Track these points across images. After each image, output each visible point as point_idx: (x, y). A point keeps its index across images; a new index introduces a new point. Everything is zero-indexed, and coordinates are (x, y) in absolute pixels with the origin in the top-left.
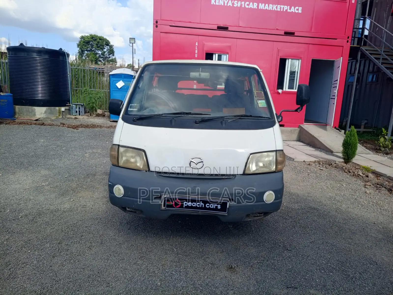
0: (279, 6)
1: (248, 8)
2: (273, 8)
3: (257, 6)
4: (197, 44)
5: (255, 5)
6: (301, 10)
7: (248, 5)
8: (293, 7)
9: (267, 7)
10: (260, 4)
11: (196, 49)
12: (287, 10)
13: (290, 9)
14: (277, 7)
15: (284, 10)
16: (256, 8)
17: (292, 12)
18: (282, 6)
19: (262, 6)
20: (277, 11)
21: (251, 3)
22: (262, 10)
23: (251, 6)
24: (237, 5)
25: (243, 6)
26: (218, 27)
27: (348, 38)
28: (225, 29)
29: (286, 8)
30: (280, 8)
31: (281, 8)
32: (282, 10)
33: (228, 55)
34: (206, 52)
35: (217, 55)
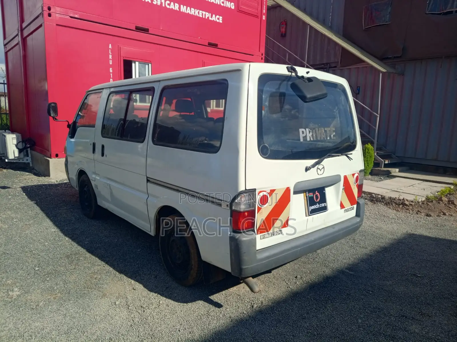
0: (201, 12)
1: (169, 8)
2: (195, 13)
3: (179, 8)
4: (110, 47)
5: (177, 6)
6: (221, 20)
7: (169, 5)
8: (214, 16)
9: (188, 11)
10: (182, 6)
11: (110, 53)
12: (208, 18)
13: (212, 17)
14: (199, 13)
15: (206, 18)
16: (178, 10)
17: (214, 20)
18: (204, 13)
19: (183, 9)
20: (199, 17)
21: (172, 3)
22: (184, 13)
23: (172, 6)
24: (157, 3)
25: (164, 5)
26: (136, 26)
27: (262, 54)
28: (145, 30)
29: (208, 15)
30: (201, 14)
31: (203, 14)
32: (204, 17)
33: (150, 65)
34: (124, 59)
35: (137, 63)
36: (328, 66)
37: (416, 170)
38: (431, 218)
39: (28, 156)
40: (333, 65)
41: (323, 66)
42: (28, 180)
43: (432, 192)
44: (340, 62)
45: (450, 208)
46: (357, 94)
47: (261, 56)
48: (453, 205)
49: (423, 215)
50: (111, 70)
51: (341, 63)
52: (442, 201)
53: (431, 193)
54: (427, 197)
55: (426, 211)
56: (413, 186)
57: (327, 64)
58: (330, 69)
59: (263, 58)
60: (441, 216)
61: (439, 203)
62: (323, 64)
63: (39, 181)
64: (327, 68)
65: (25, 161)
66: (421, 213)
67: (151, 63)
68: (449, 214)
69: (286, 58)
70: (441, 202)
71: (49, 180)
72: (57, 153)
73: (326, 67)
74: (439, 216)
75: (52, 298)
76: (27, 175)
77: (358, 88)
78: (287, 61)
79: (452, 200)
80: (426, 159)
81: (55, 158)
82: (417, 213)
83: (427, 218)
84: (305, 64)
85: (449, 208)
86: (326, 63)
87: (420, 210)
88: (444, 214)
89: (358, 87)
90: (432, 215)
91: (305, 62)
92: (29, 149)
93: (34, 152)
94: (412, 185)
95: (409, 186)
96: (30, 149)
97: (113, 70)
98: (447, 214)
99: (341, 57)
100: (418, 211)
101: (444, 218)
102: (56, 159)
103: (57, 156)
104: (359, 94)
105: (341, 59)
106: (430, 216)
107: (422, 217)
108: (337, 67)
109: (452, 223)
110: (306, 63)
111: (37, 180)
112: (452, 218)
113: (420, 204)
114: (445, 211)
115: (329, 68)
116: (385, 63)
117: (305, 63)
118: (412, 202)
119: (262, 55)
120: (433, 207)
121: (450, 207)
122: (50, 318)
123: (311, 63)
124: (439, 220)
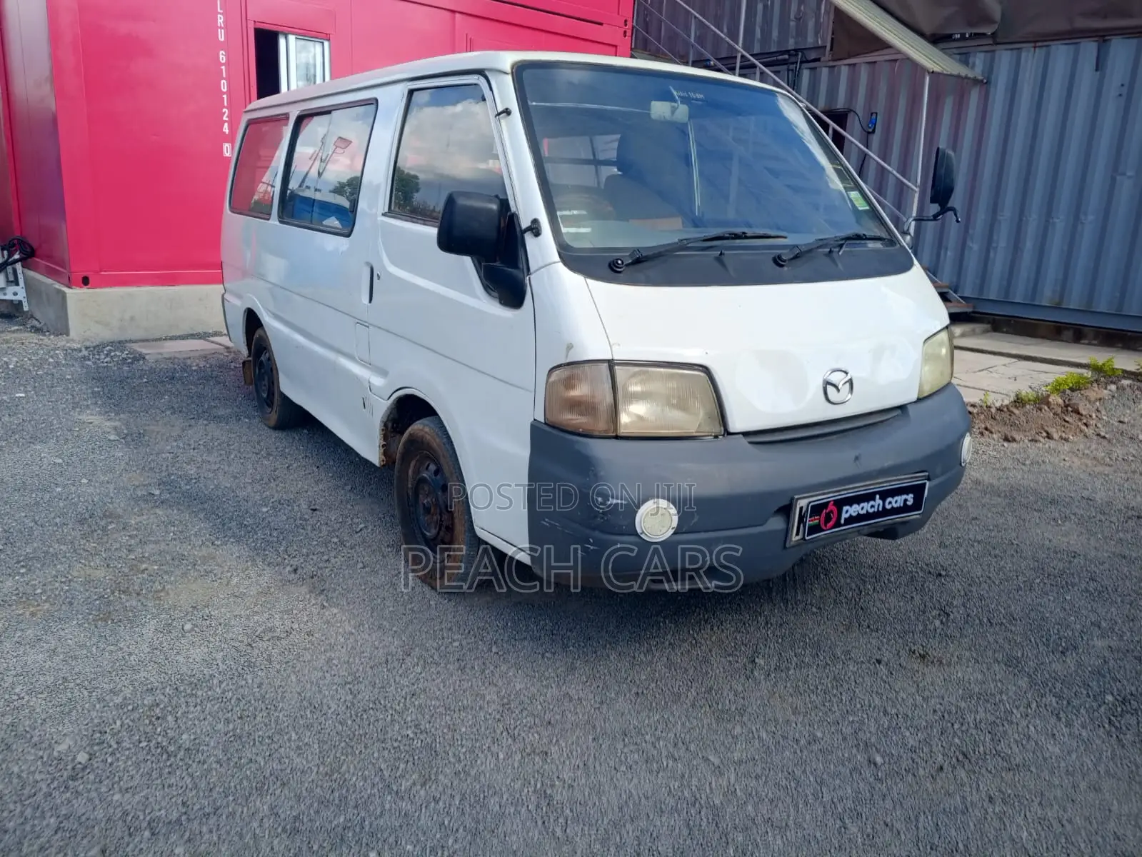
11: (219, 10)
27: (626, 22)
33: (326, 44)
34: (257, 27)
35: (292, 38)
36: (800, 56)
37: (1007, 333)
38: (1014, 445)
39: (17, 284)
40: (813, 55)
41: (786, 56)
42: (13, 343)
43: (1033, 386)
44: (828, 48)
45: (1067, 422)
46: (869, 133)
47: (623, 24)
48: (1074, 415)
49: (996, 439)
50: (222, 57)
51: (831, 50)
52: (1048, 404)
53: (1030, 387)
54: (1017, 395)
55: (1006, 430)
56: (990, 370)
57: (796, 50)
58: (805, 65)
59: (629, 33)
60: (1040, 441)
61: (1041, 410)
62: (787, 52)
63: (40, 345)
64: (797, 63)
65: (9, 297)
66: (991, 432)
67: (329, 40)
68: (1061, 437)
69: (689, 36)
70: (1046, 408)
71: (68, 342)
72: (85, 274)
73: (793, 59)
74: (1036, 441)
75: (28, 613)
76: (14, 332)
77: (874, 116)
78: (692, 40)
79: (1075, 404)
80: (1035, 305)
81: (81, 287)
82: (982, 434)
83: (1003, 445)
84: (739, 51)
85: (1064, 423)
86: (793, 48)
87: (989, 427)
88: (1049, 436)
89: (872, 114)
90: (1017, 438)
91: (737, 44)
92: (19, 266)
93: (31, 273)
94: (987, 369)
95: (980, 371)
96: (23, 266)
97: (228, 56)
98: (1056, 436)
99: (833, 34)
100: (986, 429)
101: (1047, 446)
102: (85, 290)
103: (86, 281)
104: (874, 131)
105: (832, 39)
106: (1014, 440)
107: (992, 442)
108: (822, 59)
109: (1063, 457)
110: (740, 49)
111: (36, 343)
112: (1067, 447)
113: (993, 410)
114: (1052, 431)
115: (801, 62)
116: (942, 50)
117: (737, 47)
118: (973, 406)
119: (626, 25)
120: (1023, 418)
121: (1067, 419)
122: (16, 657)
123: (757, 50)
124: (1033, 451)
